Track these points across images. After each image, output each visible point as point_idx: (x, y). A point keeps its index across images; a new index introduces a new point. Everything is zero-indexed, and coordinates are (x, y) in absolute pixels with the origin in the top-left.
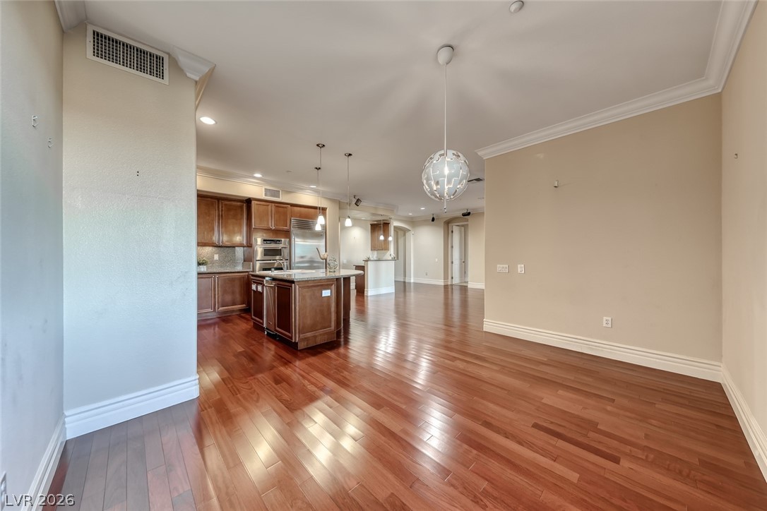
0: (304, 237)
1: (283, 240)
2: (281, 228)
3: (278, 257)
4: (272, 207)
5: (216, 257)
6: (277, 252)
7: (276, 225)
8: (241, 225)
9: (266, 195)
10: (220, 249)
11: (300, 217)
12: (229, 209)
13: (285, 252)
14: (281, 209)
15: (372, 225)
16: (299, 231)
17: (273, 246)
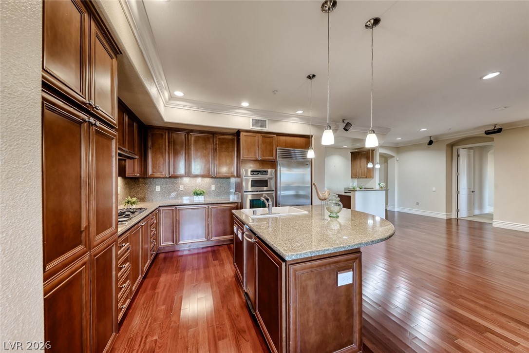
0: (289, 166)
1: (269, 170)
2: (267, 158)
3: (265, 189)
4: (258, 137)
5: (213, 187)
6: (264, 183)
7: (263, 155)
8: (232, 157)
9: (253, 126)
10: (216, 179)
11: (286, 146)
12: (222, 142)
13: (271, 184)
14: (268, 140)
15: (352, 153)
16: (285, 161)
17: (260, 177)
